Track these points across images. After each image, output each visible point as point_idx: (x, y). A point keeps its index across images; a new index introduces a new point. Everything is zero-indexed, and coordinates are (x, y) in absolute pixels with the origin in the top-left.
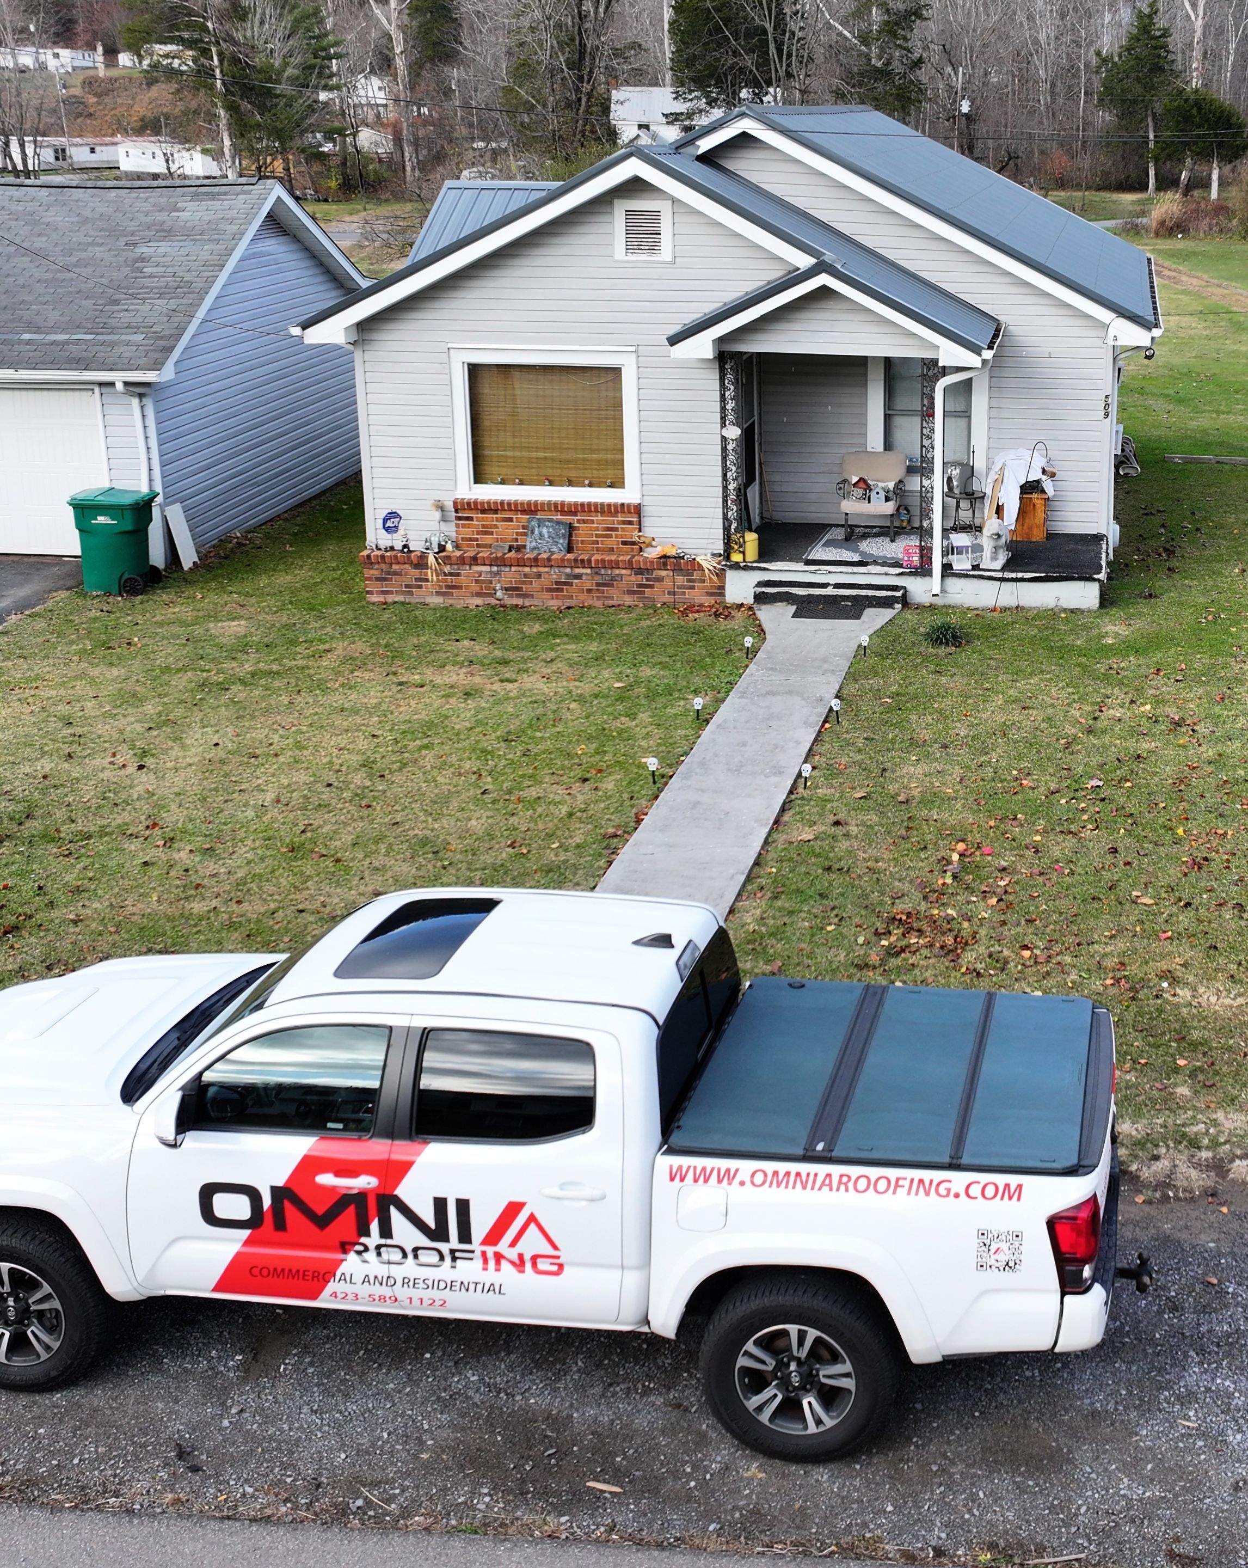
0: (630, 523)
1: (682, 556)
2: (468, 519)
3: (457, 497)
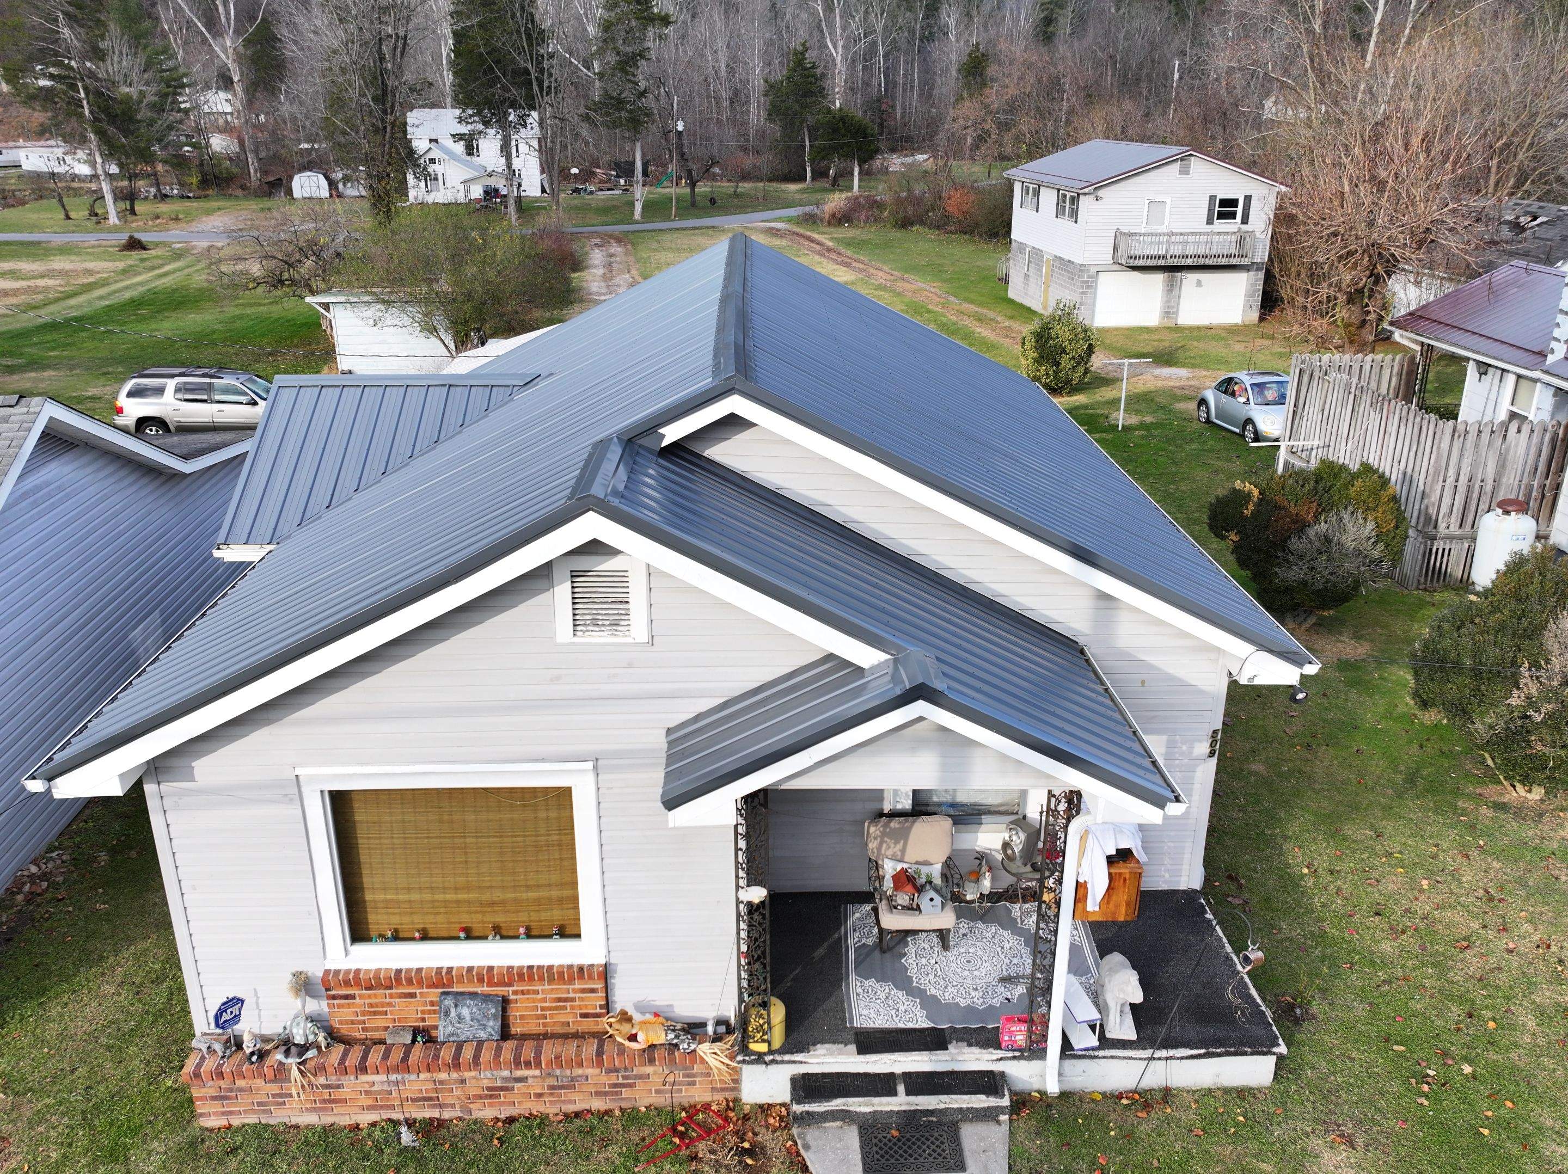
0: (593, 991)
1: (675, 1041)
2: (346, 997)
3: (328, 968)
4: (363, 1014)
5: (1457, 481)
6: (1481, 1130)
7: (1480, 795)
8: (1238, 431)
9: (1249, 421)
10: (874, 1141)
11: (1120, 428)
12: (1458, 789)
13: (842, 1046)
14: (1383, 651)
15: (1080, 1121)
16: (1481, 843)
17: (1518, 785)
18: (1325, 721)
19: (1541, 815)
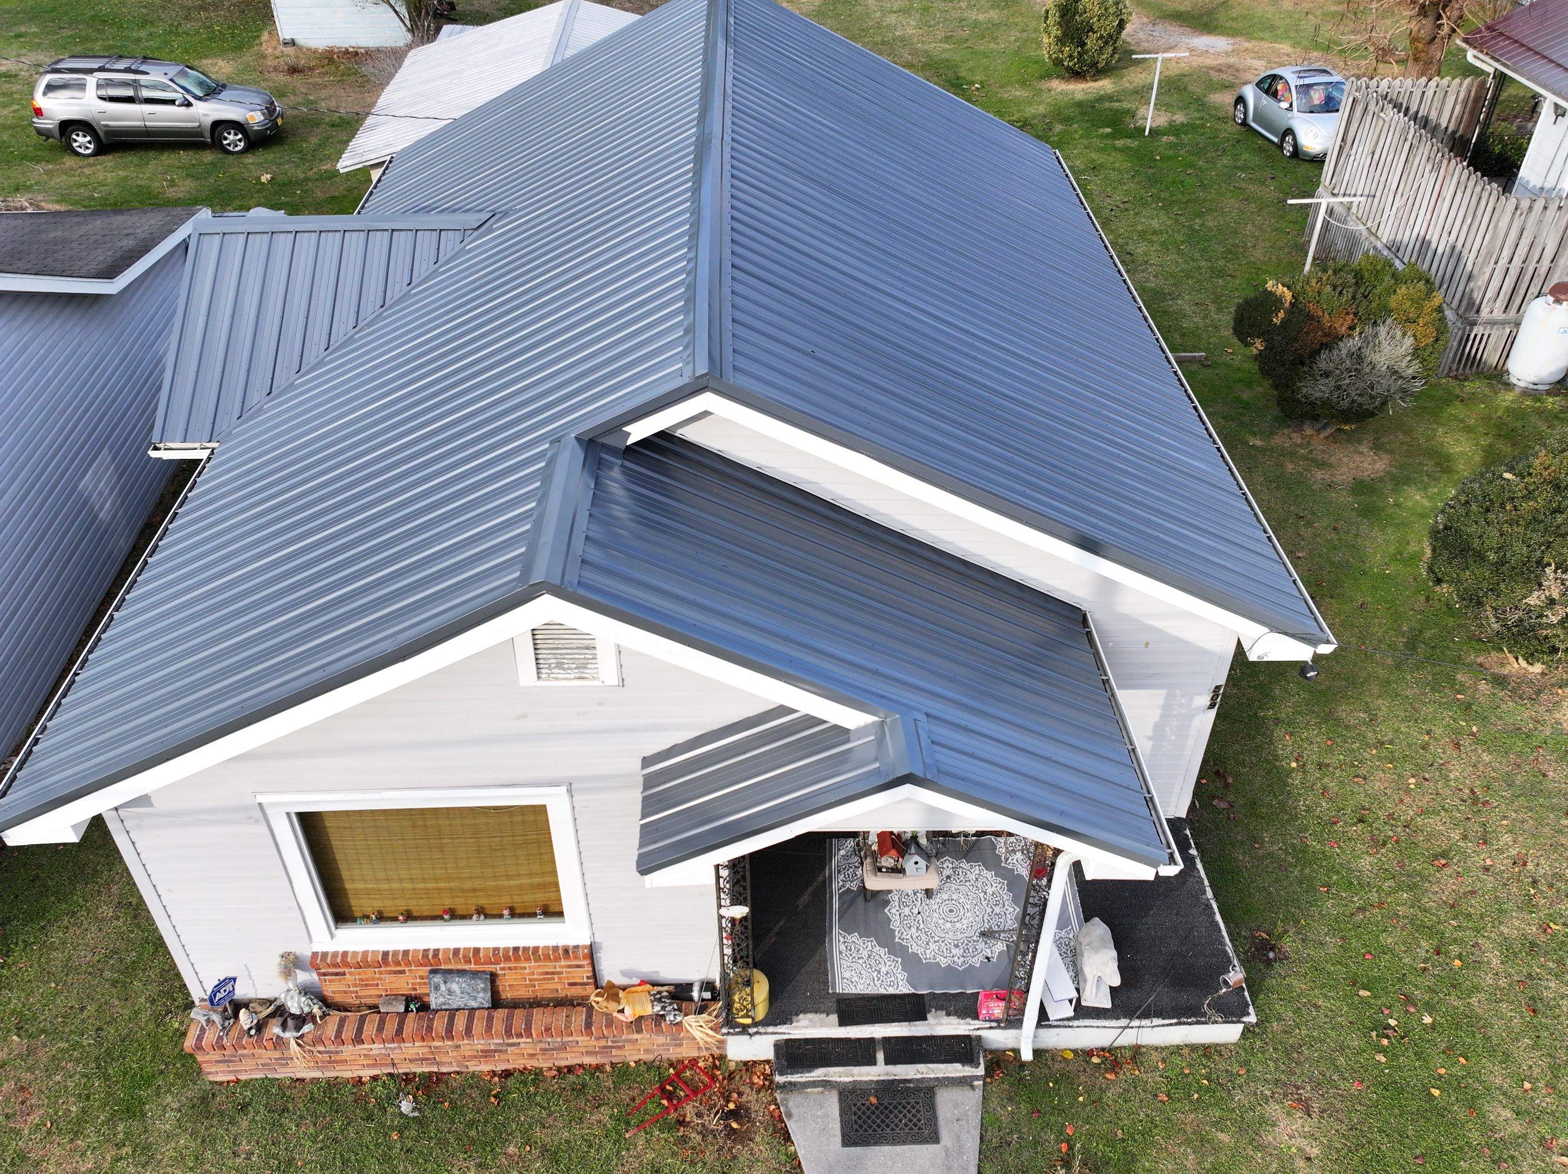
0: (579, 966)
1: (662, 1013)
2: (337, 974)
3: (315, 950)
4: (355, 985)
5: (1510, 262)
6: (1433, 1090)
7: (1481, 665)
8: (1276, 140)
9: (1289, 131)
10: (854, 1109)
11: (1147, 133)
12: (1459, 656)
13: (824, 1016)
14: (1401, 467)
15: (1051, 1085)
16: (1475, 729)
17: (1521, 659)
18: (1332, 563)
19: (1539, 692)
